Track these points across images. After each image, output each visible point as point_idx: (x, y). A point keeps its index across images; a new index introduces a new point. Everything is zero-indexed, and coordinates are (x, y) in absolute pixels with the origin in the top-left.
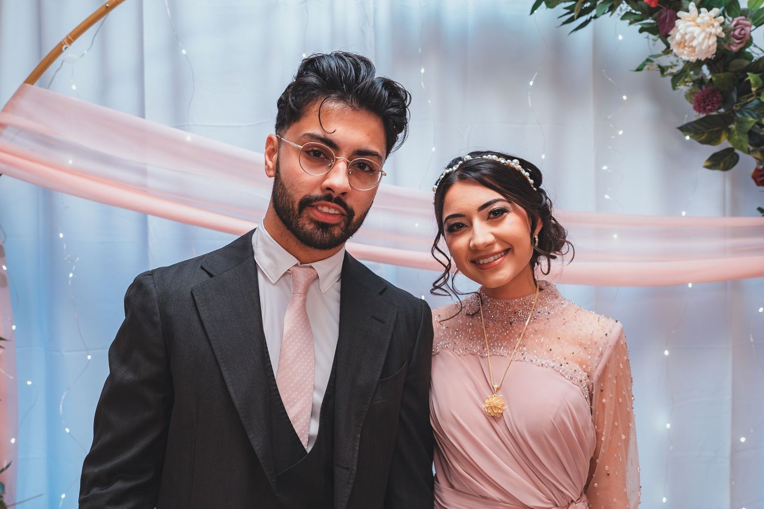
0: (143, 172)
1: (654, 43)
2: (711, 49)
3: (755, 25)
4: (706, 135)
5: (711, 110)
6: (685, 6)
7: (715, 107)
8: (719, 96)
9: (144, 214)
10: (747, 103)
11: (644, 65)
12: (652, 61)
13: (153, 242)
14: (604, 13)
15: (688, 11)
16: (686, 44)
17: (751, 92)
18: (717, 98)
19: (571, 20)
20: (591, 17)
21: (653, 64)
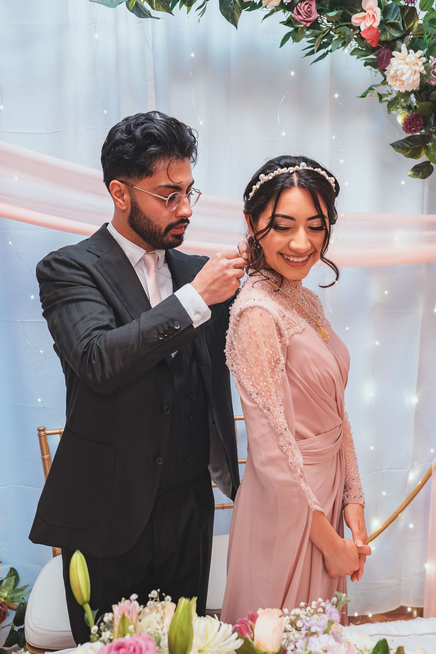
1: (376, 74)
2: (416, 83)
4: (410, 151)
5: (415, 131)
6: (398, 46)
7: (418, 128)
8: (422, 120)
11: (367, 93)
12: (373, 89)
14: (338, 48)
15: (400, 51)
16: (398, 78)
18: (420, 121)
19: (312, 52)
20: (328, 51)
21: (374, 91)
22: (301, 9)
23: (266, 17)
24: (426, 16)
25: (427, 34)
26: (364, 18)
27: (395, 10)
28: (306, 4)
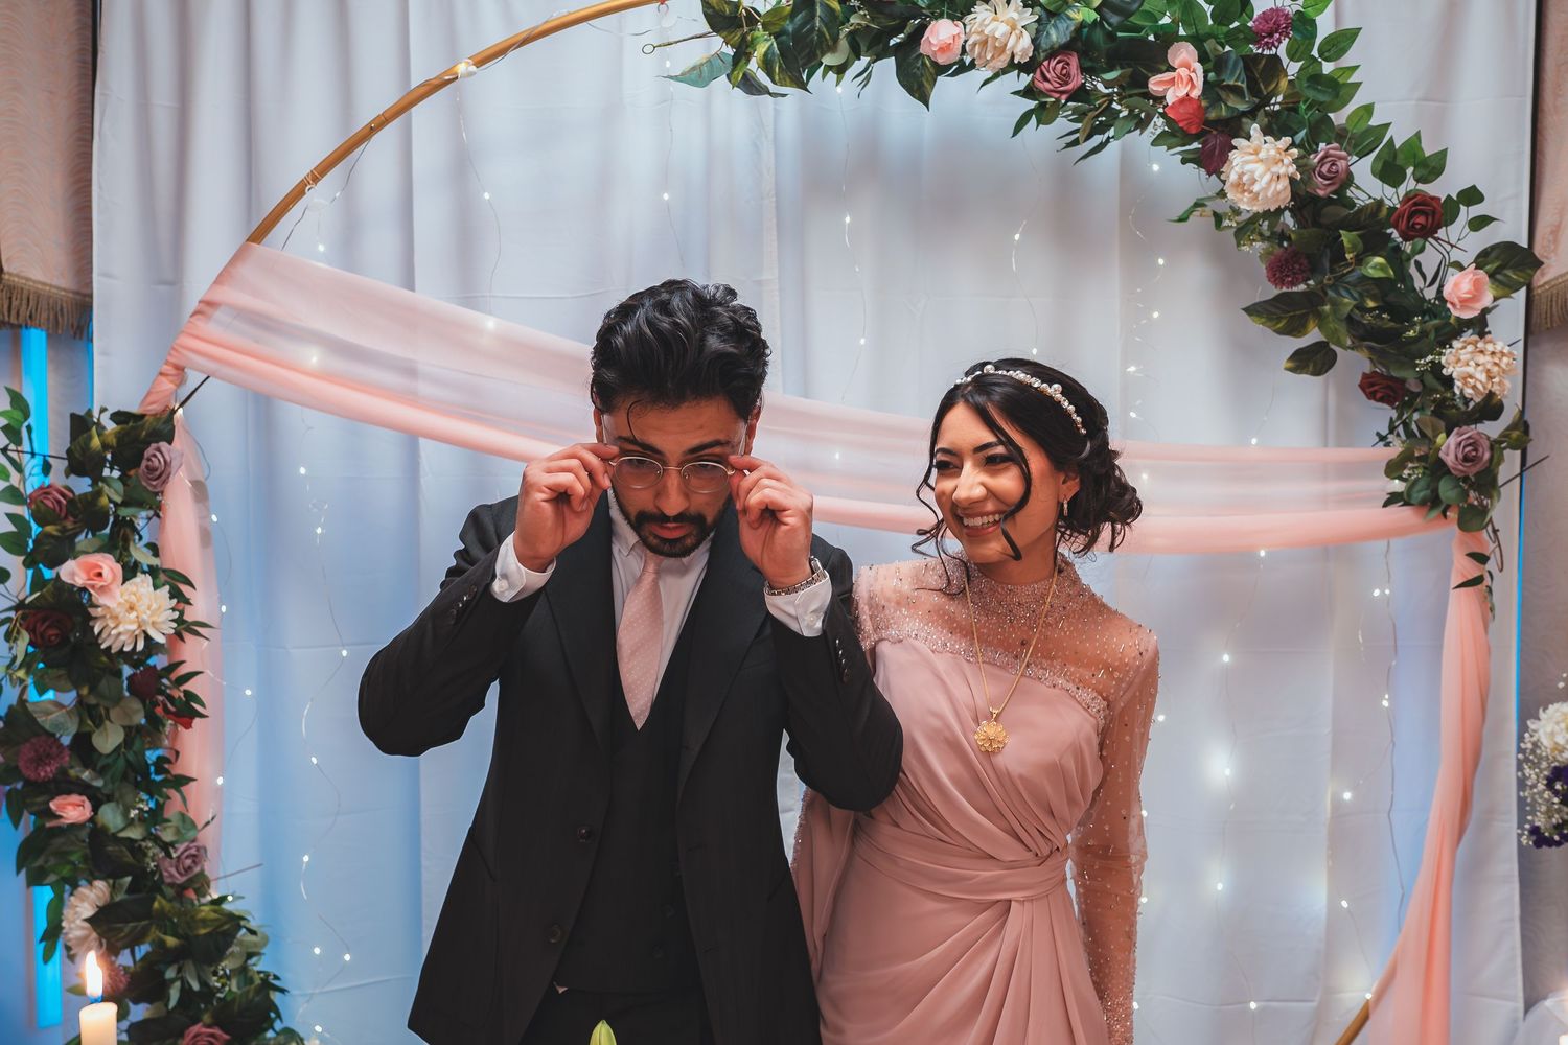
0: (410, 371)
1: (1204, 180)
2: (1282, 196)
3: (1356, 155)
4: (1284, 322)
5: (1293, 284)
6: (1246, 128)
7: (1297, 279)
8: (1305, 262)
9: (412, 437)
10: (1344, 275)
11: (1190, 212)
12: (1203, 206)
13: (427, 480)
14: (1130, 131)
15: (1248, 137)
16: (1245, 188)
17: (1346, 260)
18: (1301, 265)
19: (1075, 143)
20: (1109, 138)
21: (1206, 209)
22: (1049, 72)
23: (986, 82)
24: (1301, 69)
25: (1305, 102)
26: (1172, 82)
27: (1236, 63)
28: (1058, 62)
